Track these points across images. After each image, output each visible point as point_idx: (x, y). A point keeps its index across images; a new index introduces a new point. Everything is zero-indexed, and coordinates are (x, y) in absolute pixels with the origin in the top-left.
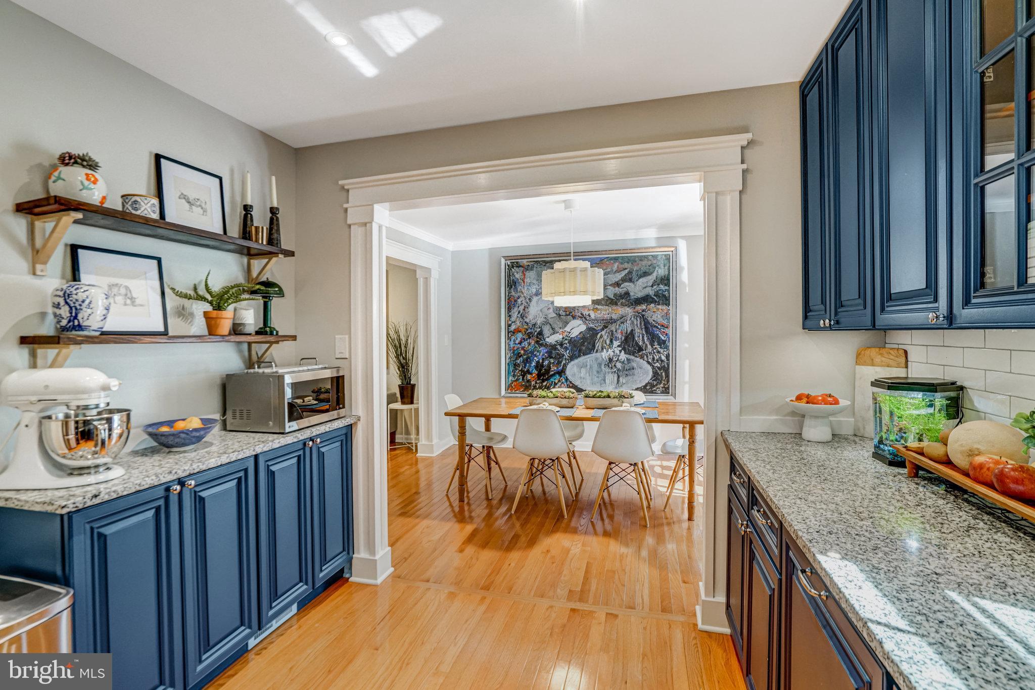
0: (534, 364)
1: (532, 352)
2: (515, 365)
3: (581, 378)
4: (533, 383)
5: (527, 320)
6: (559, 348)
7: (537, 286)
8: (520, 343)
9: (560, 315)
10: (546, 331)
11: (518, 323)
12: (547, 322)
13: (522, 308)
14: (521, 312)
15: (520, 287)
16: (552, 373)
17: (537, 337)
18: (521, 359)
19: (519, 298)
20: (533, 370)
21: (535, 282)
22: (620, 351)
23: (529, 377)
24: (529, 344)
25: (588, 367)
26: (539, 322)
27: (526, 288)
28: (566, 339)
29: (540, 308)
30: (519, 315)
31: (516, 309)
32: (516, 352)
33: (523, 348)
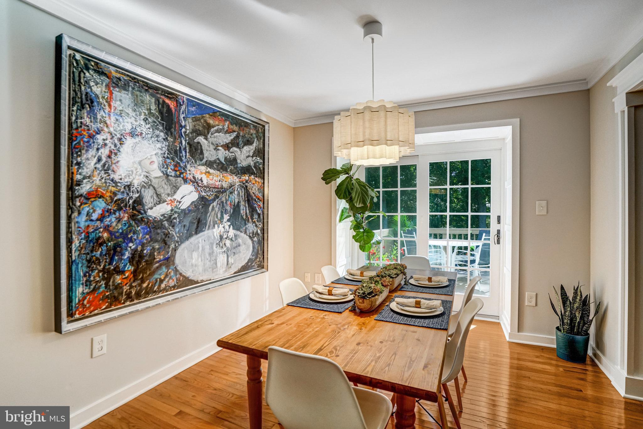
0: (127, 255)
1: (124, 236)
2: (89, 261)
3: (192, 265)
4: (126, 288)
5: (116, 177)
6: (167, 225)
7: (133, 120)
8: (101, 218)
9: (168, 175)
10: (148, 197)
11: (97, 180)
12: (148, 184)
13: (104, 152)
14: (104, 159)
15: (102, 113)
16: (157, 265)
17: (134, 208)
18: (104, 248)
19: (99, 132)
20: (125, 266)
21: (130, 111)
22: (229, 226)
23: (118, 279)
24: (119, 220)
25: (200, 249)
26: (136, 183)
27: (113, 118)
28: (176, 212)
29: (138, 159)
30: (99, 166)
31: (92, 152)
32: (92, 236)
33: (107, 228)
